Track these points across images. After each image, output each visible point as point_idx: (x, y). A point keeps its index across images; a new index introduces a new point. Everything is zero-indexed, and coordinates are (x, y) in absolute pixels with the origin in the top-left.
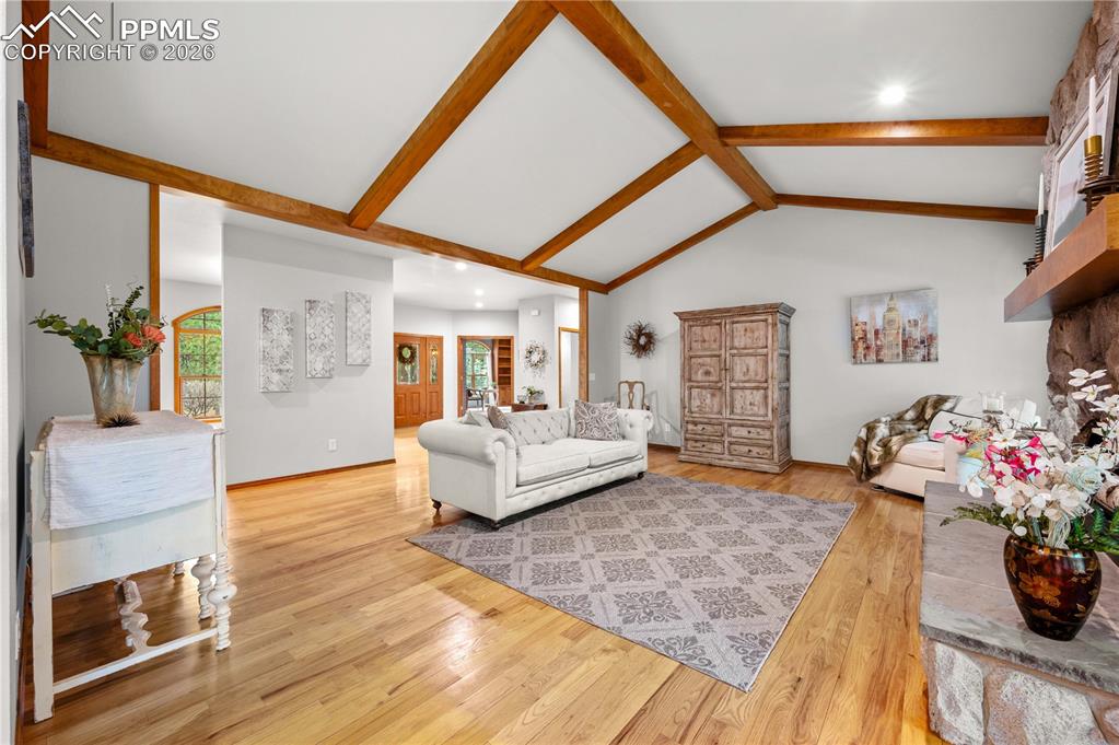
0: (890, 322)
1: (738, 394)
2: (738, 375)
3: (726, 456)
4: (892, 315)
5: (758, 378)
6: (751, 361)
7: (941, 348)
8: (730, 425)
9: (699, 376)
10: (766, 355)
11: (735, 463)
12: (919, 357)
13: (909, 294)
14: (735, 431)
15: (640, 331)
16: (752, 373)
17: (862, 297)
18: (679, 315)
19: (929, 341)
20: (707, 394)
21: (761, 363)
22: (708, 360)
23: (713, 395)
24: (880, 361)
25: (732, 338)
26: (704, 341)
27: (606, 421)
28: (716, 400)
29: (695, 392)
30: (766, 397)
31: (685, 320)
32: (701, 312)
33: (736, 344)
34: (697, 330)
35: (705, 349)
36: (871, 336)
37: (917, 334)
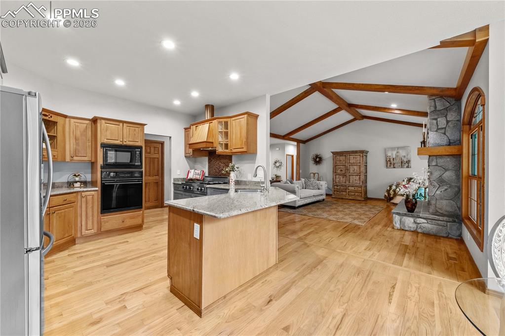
0: (397, 156)
1: (351, 177)
2: (351, 171)
3: (347, 196)
4: (397, 154)
5: (358, 172)
6: (356, 167)
7: (412, 164)
8: (349, 186)
9: (339, 172)
10: (360, 165)
11: (350, 198)
12: (405, 167)
13: (403, 148)
14: (350, 188)
15: (317, 156)
16: (355, 171)
17: (389, 148)
18: (332, 152)
19: (408, 162)
20: (341, 177)
21: (358, 168)
22: (341, 167)
23: (343, 177)
24: (394, 167)
25: (350, 160)
26: (340, 161)
27: (314, 185)
28: (344, 179)
29: (337, 176)
30: (360, 178)
31: (334, 154)
32: (339, 152)
33: (351, 162)
34: (338, 157)
35: (340, 163)
36: (392, 160)
37: (405, 160)
